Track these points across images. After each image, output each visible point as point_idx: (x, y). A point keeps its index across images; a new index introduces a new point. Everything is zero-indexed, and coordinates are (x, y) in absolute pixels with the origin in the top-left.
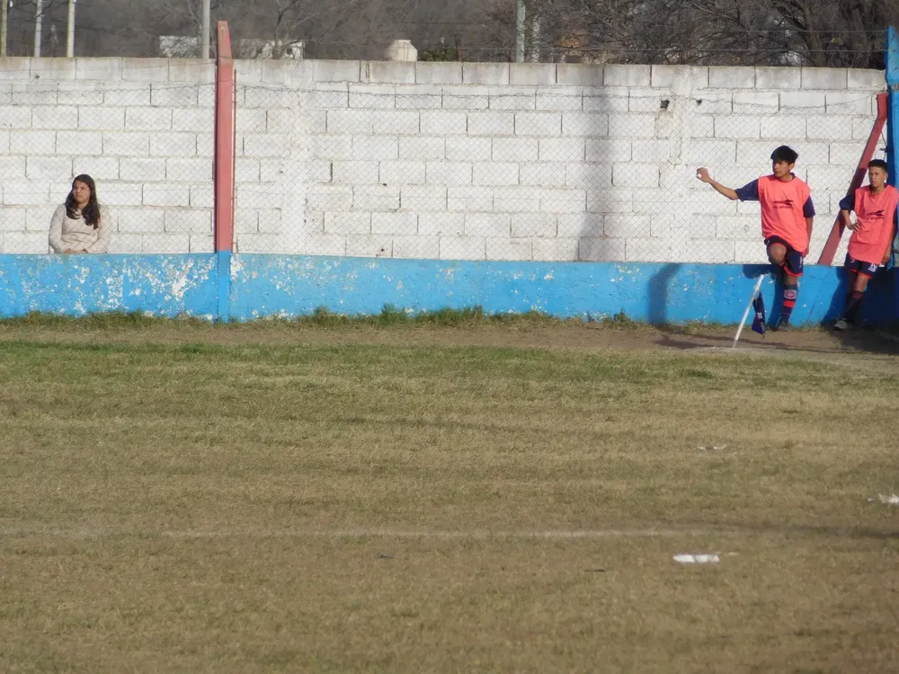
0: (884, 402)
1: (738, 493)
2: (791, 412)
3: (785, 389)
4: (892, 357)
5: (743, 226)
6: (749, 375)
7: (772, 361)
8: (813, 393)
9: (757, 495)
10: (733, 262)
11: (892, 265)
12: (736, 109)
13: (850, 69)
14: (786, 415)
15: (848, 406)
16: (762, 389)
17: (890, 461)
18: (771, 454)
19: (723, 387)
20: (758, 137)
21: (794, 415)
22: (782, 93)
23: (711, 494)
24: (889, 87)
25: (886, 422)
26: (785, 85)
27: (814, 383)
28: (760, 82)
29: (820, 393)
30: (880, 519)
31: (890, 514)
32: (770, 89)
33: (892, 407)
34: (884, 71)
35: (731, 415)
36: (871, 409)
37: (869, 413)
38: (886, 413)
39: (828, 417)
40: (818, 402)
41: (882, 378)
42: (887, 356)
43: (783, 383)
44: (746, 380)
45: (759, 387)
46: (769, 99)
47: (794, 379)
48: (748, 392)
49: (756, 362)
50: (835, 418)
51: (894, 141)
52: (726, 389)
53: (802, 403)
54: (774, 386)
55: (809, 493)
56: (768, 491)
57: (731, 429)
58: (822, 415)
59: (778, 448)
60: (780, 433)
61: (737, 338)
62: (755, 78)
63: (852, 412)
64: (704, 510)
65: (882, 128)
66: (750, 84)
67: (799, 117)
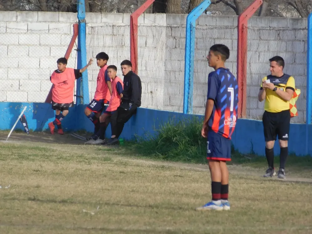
0: (79, 166)
1: (19, 208)
2: (37, 171)
3: (33, 160)
4: (80, 145)
5: (10, 84)
6: (15, 153)
7: (25, 147)
8: (46, 162)
9: (28, 209)
10: (6, 101)
11: (79, 103)
12: (8, 30)
13: (60, 12)
14: (35, 172)
15: (63, 168)
16: (22, 160)
17: (85, 194)
18: (30, 190)
19: (5, 159)
20: (18, 44)
21: (38, 172)
22: (29, 23)
23: (7, 209)
24: (79, 21)
25: (81, 176)
26: (30, 20)
27: (46, 157)
28: (19, 18)
29: (49, 162)
30: (85, 221)
31: (89, 219)
32: (24, 21)
33: (83, 169)
34: (77, 13)
35: (10, 172)
36: (73, 170)
37: (73, 172)
38: (81, 172)
39: (54, 173)
40: (48, 166)
41: (77, 155)
42: (77, 146)
43: (32, 157)
44: (15, 156)
45: (21, 159)
46: (23, 26)
47: (36, 155)
48: (16, 161)
49: (18, 148)
50: (57, 174)
51: (81, 46)
52: (6, 160)
53: (41, 167)
54: (28, 159)
55: (51, 209)
56: (33, 208)
57: (11, 178)
58: (51, 172)
59: (33, 187)
60: (33, 181)
61: (9, 136)
62: (17, 16)
63: (65, 171)
64: (4, 216)
65: (75, 40)
66: (14, 19)
67: (37, 35)
